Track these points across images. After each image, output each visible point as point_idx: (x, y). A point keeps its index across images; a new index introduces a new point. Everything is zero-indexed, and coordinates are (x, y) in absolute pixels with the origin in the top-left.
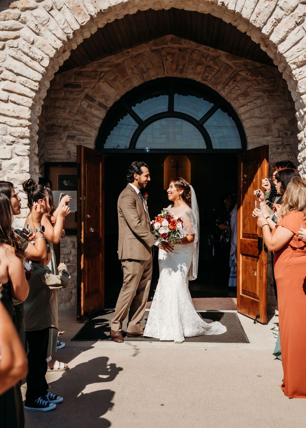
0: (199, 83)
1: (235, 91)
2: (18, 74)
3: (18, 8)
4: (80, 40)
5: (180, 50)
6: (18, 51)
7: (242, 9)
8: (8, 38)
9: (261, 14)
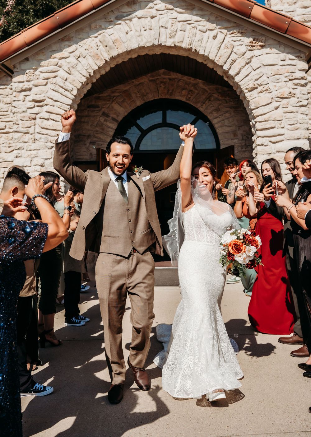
0: (184, 102)
1: (210, 107)
2: (56, 101)
3: (57, 58)
4: (98, 76)
5: (170, 79)
6: (56, 86)
7: (209, 53)
8: (50, 77)
9: (222, 57)
